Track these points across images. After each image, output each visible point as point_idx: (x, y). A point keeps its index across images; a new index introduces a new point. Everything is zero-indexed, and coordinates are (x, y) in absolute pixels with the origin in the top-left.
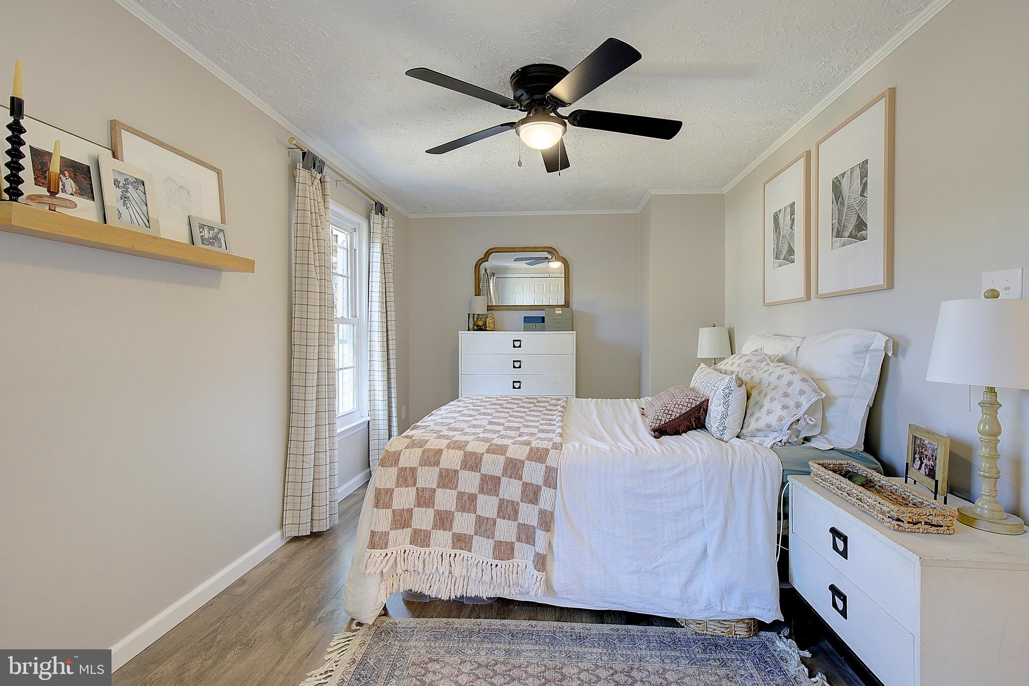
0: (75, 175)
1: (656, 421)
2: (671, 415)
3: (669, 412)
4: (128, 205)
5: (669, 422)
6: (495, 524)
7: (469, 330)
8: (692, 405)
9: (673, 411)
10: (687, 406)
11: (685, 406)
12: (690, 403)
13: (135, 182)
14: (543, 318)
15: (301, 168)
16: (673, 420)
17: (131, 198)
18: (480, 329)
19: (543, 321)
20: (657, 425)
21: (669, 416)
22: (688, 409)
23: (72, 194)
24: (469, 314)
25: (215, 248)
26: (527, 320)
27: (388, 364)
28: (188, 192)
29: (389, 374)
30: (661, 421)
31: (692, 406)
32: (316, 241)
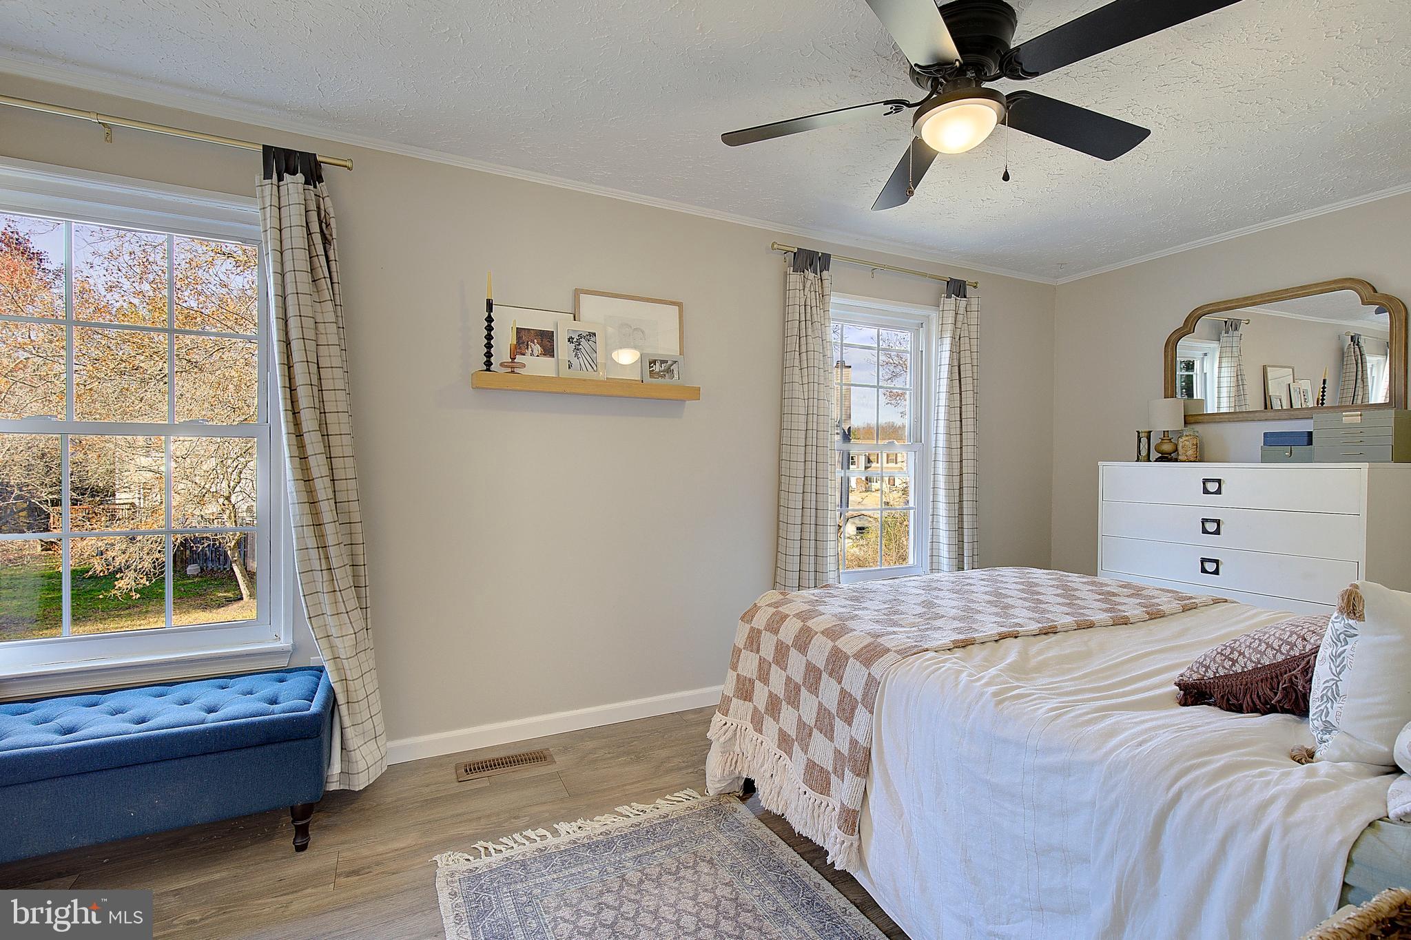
0: (542, 341)
1: (1198, 668)
2: (1234, 662)
3: (1232, 653)
4: (580, 356)
5: (1226, 676)
6: (810, 735)
7: (1138, 460)
8: (1292, 648)
9: (1241, 654)
10: (1279, 651)
11: (1273, 648)
12: (1288, 643)
13: (587, 335)
14: (1310, 434)
15: (791, 273)
16: (1236, 673)
17: (583, 350)
18: (1165, 458)
19: (1310, 443)
20: (1195, 676)
21: (1228, 664)
22: (1280, 658)
23: (538, 356)
24: (1138, 432)
25: (667, 380)
26: (1271, 439)
27: (961, 508)
28: (643, 332)
29: (961, 521)
30: (1206, 671)
31: (1292, 653)
32: (805, 354)
